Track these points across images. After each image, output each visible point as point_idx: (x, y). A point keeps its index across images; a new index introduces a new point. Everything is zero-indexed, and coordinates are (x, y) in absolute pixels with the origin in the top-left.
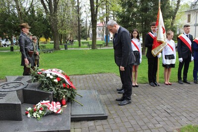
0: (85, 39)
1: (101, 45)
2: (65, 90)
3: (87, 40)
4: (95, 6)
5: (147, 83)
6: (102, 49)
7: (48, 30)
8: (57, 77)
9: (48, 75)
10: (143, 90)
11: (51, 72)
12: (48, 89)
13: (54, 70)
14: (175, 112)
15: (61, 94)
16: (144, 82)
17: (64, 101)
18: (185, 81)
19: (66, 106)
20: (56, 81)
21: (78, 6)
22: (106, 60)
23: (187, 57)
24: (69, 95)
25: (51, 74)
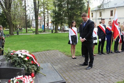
0: (29, 28)
1: (41, 32)
2: (33, 66)
3: (30, 28)
4: (37, 6)
5: (81, 56)
6: (42, 34)
7: (4, 21)
8: (26, 56)
9: (20, 55)
10: (80, 60)
11: (21, 53)
12: (20, 66)
13: (23, 51)
14: (106, 74)
15: (31, 69)
16: (79, 55)
17: (33, 74)
18: (102, 53)
19: (34, 78)
20: (26, 59)
21: (25, 5)
22: (47, 41)
23: (103, 38)
24: (36, 69)
25: (22, 54)
